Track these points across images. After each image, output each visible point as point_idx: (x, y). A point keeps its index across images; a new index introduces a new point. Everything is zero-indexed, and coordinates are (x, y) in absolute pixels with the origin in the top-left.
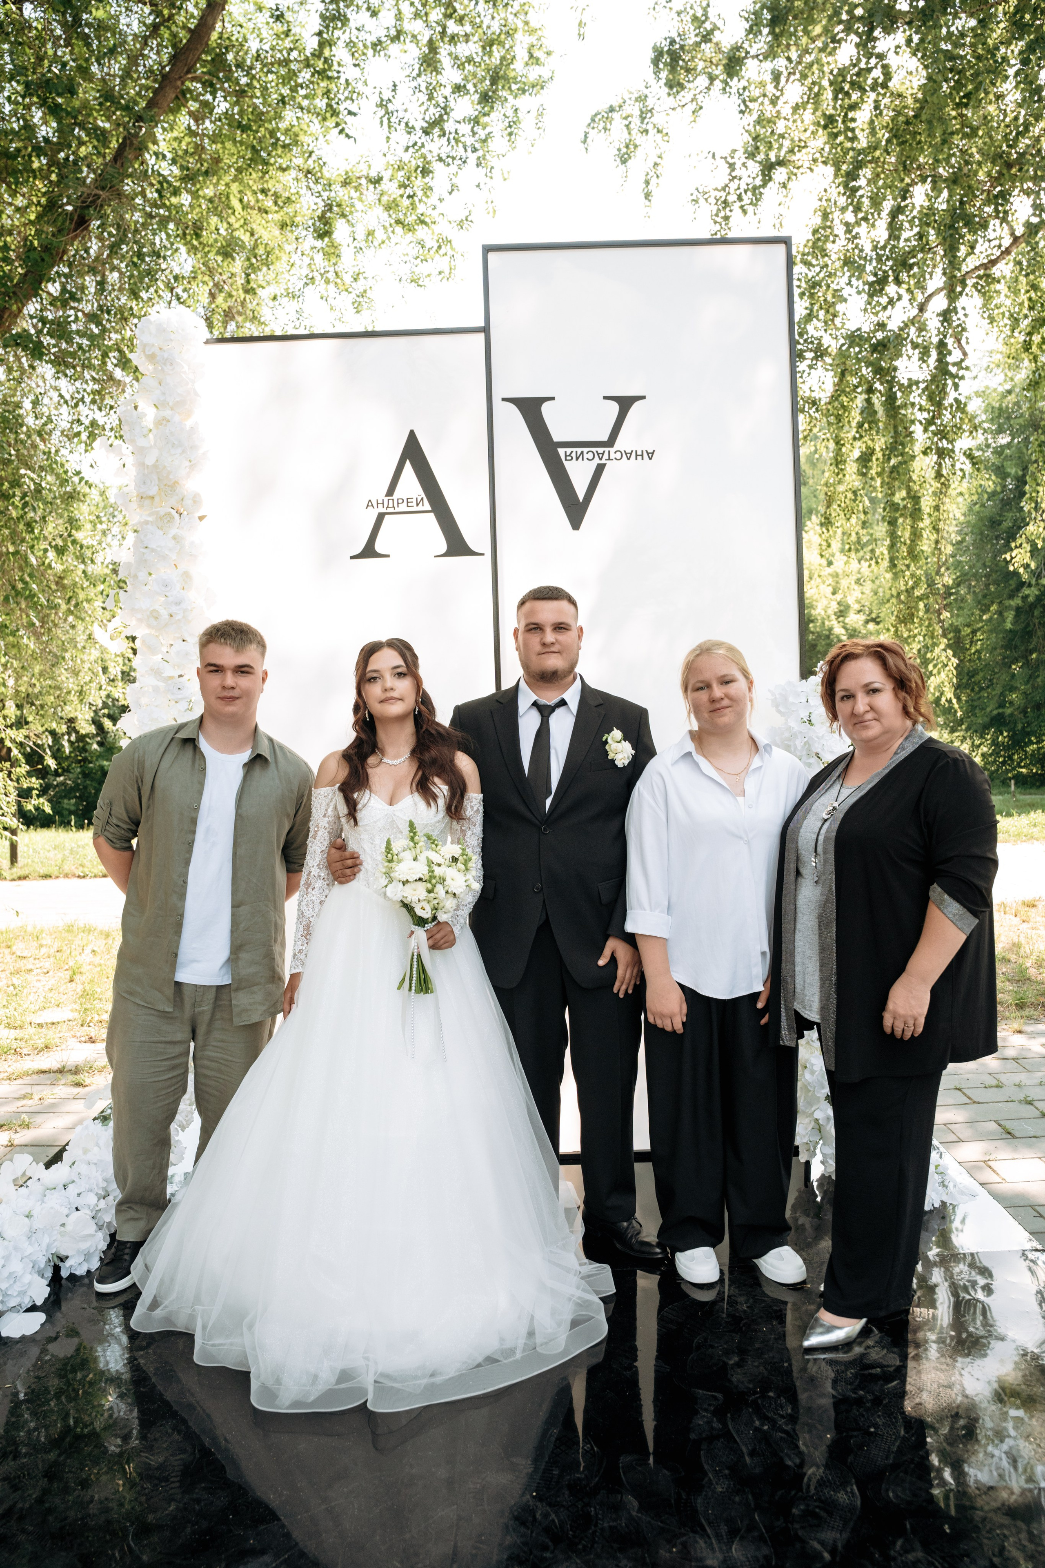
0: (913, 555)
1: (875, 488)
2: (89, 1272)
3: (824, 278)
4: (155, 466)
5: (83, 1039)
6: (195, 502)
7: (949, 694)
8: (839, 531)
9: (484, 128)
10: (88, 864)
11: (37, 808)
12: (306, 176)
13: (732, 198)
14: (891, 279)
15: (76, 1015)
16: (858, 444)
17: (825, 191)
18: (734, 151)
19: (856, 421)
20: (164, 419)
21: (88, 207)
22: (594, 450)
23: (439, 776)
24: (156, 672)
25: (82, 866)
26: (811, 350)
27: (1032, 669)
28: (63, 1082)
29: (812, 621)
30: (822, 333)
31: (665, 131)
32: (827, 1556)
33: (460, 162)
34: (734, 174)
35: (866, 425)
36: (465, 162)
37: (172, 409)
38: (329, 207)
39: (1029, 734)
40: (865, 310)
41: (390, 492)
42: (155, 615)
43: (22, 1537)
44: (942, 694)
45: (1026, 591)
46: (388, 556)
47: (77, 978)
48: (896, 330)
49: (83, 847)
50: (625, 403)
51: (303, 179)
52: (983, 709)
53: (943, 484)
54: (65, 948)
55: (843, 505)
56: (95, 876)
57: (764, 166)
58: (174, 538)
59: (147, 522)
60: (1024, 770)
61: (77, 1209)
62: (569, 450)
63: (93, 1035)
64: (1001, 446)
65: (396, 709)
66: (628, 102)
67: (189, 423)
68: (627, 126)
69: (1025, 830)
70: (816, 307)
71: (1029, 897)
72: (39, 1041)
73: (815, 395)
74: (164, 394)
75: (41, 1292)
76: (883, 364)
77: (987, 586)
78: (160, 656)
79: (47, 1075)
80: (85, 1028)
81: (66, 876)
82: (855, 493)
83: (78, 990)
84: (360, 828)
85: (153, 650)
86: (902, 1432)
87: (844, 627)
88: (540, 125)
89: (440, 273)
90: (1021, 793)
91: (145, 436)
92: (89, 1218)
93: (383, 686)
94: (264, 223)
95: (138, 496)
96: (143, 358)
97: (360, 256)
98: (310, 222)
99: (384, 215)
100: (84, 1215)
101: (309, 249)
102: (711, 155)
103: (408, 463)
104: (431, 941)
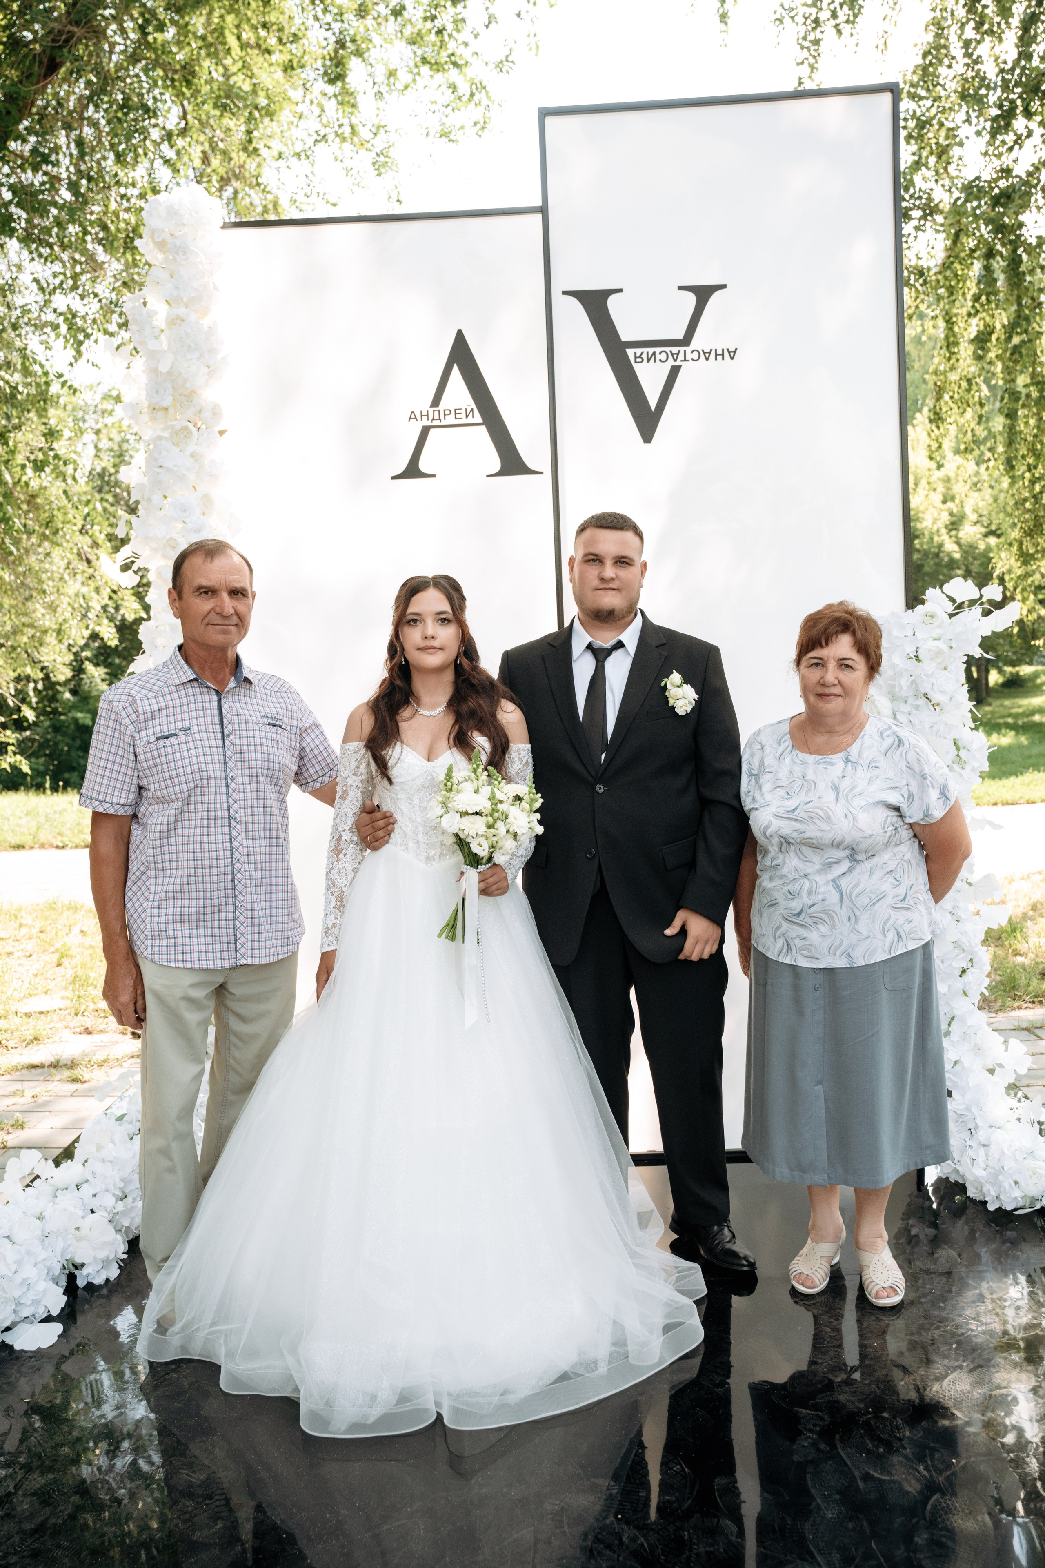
1: (994, 374)
2: (107, 1280)
3: (936, 115)
4: (169, 373)
5: (78, 1030)
6: (214, 414)
8: (953, 429)
11: (13, 767)
13: (825, 15)
14: (1019, 110)
15: (68, 1003)
16: (974, 321)
19: (972, 292)
20: (178, 317)
21: (61, 48)
22: (668, 349)
23: (479, 730)
26: (919, 208)
28: (58, 1077)
29: (918, 537)
30: (932, 184)
35: (984, 298)
37: (187, 306)
38: (341, 44)
40: (986, 154)
41: (436, 402)
42: (171, 544)
43: (58, 1553)
46: (434, 476)
47: (65, 961)
48: (1024, 176)
49: (60, 813)
50: (703, 294)
51: (311, 7)
54: (49, 928)
55: (956, 396)
56: (77, 847)
58: (192, 456)
59: (161, 438)
61: (92, 1211)
62: (639, 351)
63: (88, 1025)
65: (433, 660)
67: (206, 322)
70: (925, 153)
72: (28, 1032)
73: (924, 263)
74: (177, 288)
75: (57, 1301)
76: (1006, 220)
79: (39, 1071)
80: (79, 1017)
81: (42, 846)
82: (969, 381)
83: (68, 976)
84: (396, 787)
87: (958, 543)
91: (157, 338)
92: (106, 1221)
93: (423, 632)
94: (266, 65)
95: (149, 406)
96: (151, 245)
97: (380, 104)
98: (319, 63)
99: (407, 51)
100: (101, 1217)
101: (320, 97)
103: (455, 368)
104: (483, 885)
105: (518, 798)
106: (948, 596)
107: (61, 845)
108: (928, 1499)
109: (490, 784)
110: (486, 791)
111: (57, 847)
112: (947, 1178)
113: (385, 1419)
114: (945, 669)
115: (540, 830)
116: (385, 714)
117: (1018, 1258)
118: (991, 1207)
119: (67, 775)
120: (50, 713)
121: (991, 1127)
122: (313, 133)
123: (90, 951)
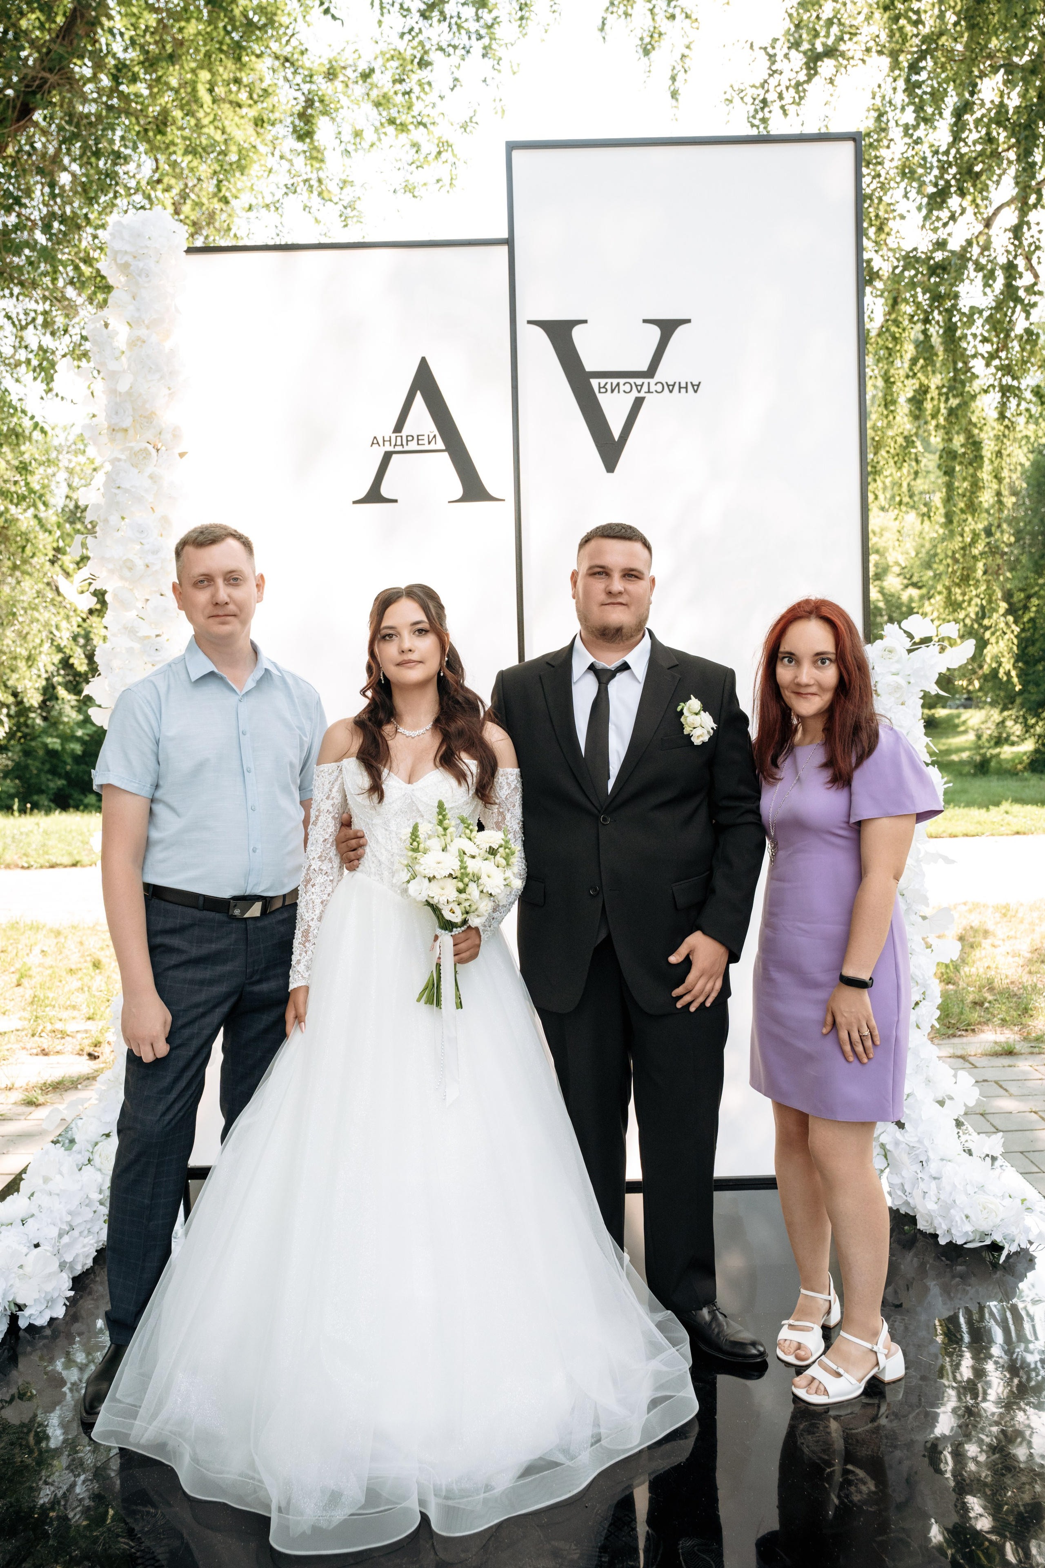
0: (972, 507)
1: (930, 433)
2: (52, 1320)
4: (129, 393)
5: (35, 1051)
6: (174, 436)
7: (1007, 664)
9: (490, 11)
10: (33, 853)
12: (283, 65)
14: (954, 189)
15: (25, 1024)
16: (910, 382)
17: (879, 86)
18: (775, 40)
19: (909, 355)
20: (139, 338)
21: (34, 93)
22: (632, 381)
23: (467, 750)
24: (131, 631)
25: (26, 855)
28: (13, 1100)
31: (694, 17)
33: (463, 52)
34: (774, 68)
35: (921, 361)
36: (468, 52)
37: (148, 328)
38: (310, 103)
40: (923, 227)
41: (398, 428)
42: (129, 565)
44: (1000, 664)
46: (395, 501)
47: (25, 981)
48: (958, 249)
49: (27, 834)
50: (668, 328)
51: (281, 69)
53: (1007, 427)
54: (10, 948)
56: (41, 867)
57: (809, 57)
58: (151, 477)
61: (37, 1246)
62: (603, 381)
63: (45, 1046)
65: (415, 674)
67: (168, 344)
68: (651, 10)
74: (138, 310)
76: (942, 289)
78: (134, 613)
80: (36, 1038)
82: (906, 438)
83: (27, 996)
85: (125, 605)
88: (555, 7)
89: (438, 181)
91: (117, 359)
92: (52, 1257)
93: (400, 647)
94: (236, 118)
95: (108, 428)
96: (114, 268)
97: (347, 161)
98: (289, 120)
99: (373, 112)
101: (289, 152)
102: (749, 45)
103: (418, 395)
106: (905, 632)
107: (26, 865)
111: (23, 867)
112: (898, 1210)
114: (903, 704)
117: (967, 1292)
118: (942, 1241)
119: (35, 798)
120: (21, 737)
121: (942, 1160)
122: (281, 185)
123: (49, 971)
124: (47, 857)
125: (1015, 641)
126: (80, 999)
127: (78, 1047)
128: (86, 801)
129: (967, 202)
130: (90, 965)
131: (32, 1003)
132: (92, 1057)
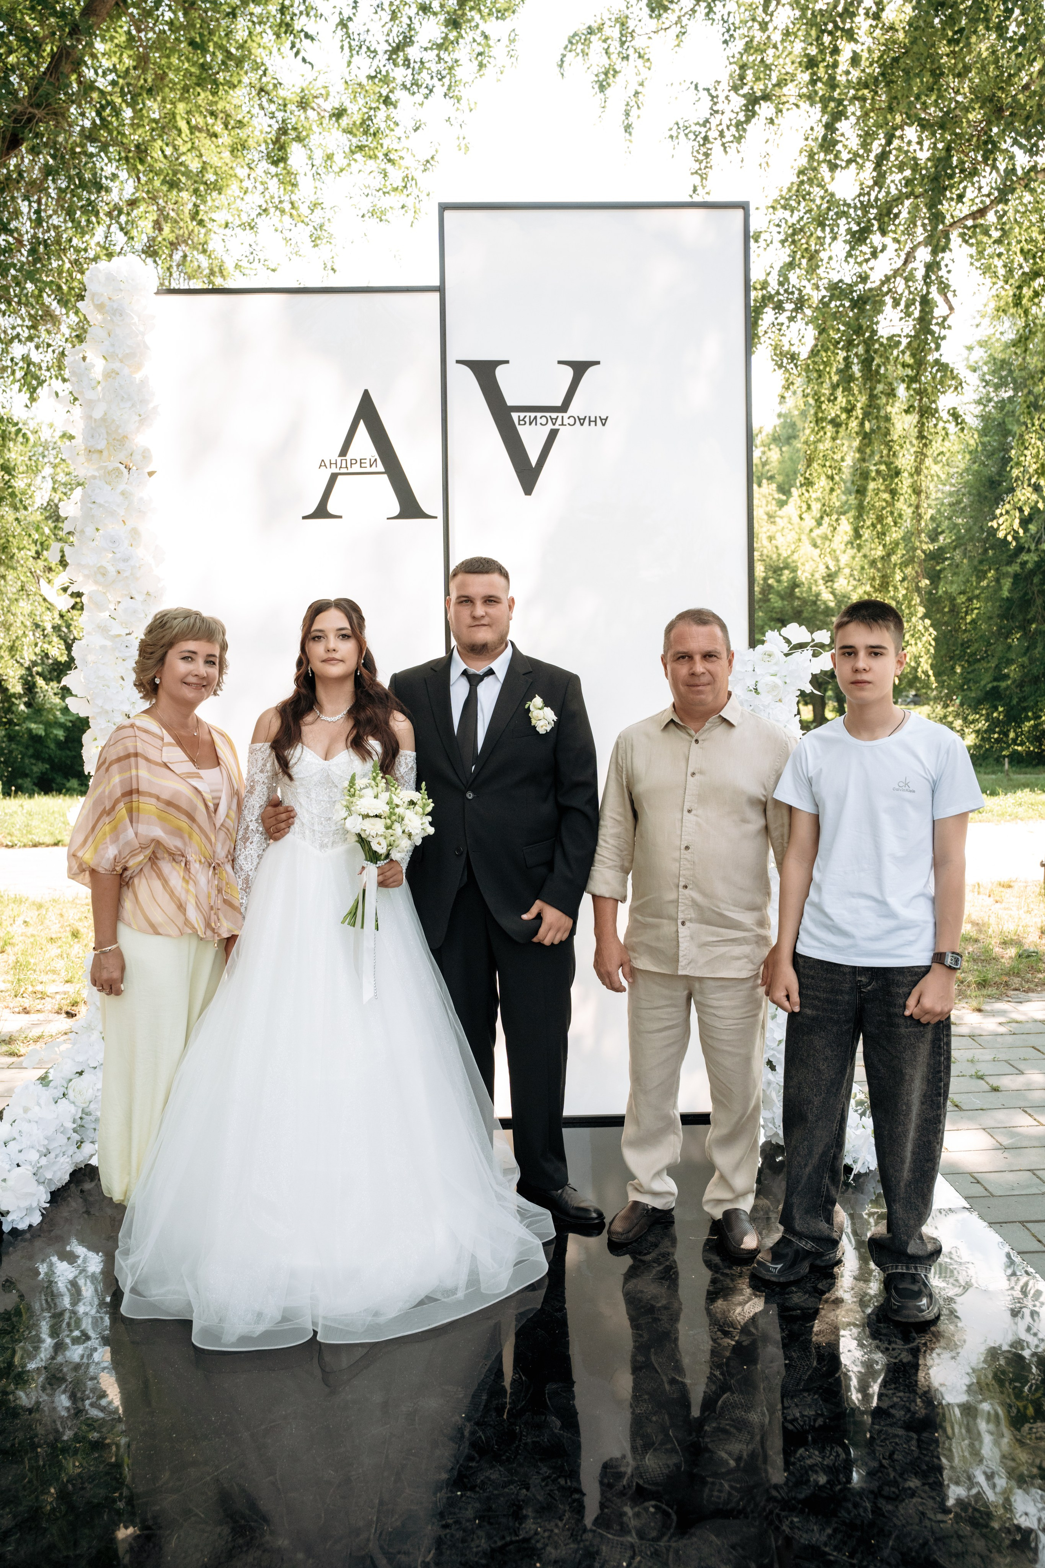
2: (30, 1226)
4: (104, 419)
5: (17, 1010)
6: (144, 457)
7: (925, 665)
9: (451, 55)
10: (17, 833)
12: (259, 94)
13: (713, 134)
14: (875, 228)
15: (9, 985)
17: (812, 129)
18: (719, 82)
20: (113, 371)
21: (23, 126)
22: (547, 415)
23: (373, 735)
24: (103, 630)
25: (10, 834)
26: (791, 301)
27: (1031, 640)
30: (804, 283)
31: (646, 57)
32: (732, 1463)
33: (426, 91)
34: (715, 108)
35: (842, 386)
36: (431, 91)
37: (121, 361)
38: (283, 131)
39: (1025, 709)
40: (848, 260)
41: (344, 452)
42: (102, 572)
44: (919, 665)
45: (1024, 557)
46: (340, 517)
47: (8, 948)
48: (878, 283)
49: (11, 815)
50: (580, 368)
51: (256, 98)
52: (976, 682)
53: (924, 444)
55: (824, 464)
56: (25, 846)
57: (748, 100)
58: (123, 493)
59: (94, 477)
60: (1020, 748)
61: (18, 1165)
62: (522, 415)
63: (27, 1005)
64: (1003, 400)
65: (336, 670)
66: (608, 23)
67: (138, 377)
68: (607, 50)
69: (1009, 810)
70: (798, 255)
71: (1005, 879)
73: (795, 349)
74: (113, 345)
76: (862, 321)
77: (986, 551)
78: (107, 613)
80: (19, 999)
83: (10, 962)
84: (297, 783)
85: (100, 607)
86: (815, 1363)
87: (833, 593)
88: (511, 52)
90: (1015, 772)
91: (94, 388)
92: (31, 1175)
93: (326, 647)
94: (213, 146)
95: (86, 449)
96: (92, 307)
97: (318, 184)
98: (263, 147)
100: (26, 1170)
101: (263, 175)
102: (693, 86)
103: (362, 423)
104: (381, 878)
105: (412, 803)
106: (785, 638)
107: (10, 844)
108: (720, 1396)
109: (387, 790)
110: (385, 796)
111: (7, 846)
112: (770, 1141)
113: (267, 1335)
114: (780, 701)
115: (431, 830)
116: (290, 719)
119: (20, 781)
120: (6, 723)
122: (256, 206)
123: (32, 940)
124: (30, 837)
125: (933, 643)
126: (60, 964)
127: (56, 1007)
128: (68, 785)
129: (888, 240)
130: (69, 935)
131: (15, 968)
132: (70, 1015)
